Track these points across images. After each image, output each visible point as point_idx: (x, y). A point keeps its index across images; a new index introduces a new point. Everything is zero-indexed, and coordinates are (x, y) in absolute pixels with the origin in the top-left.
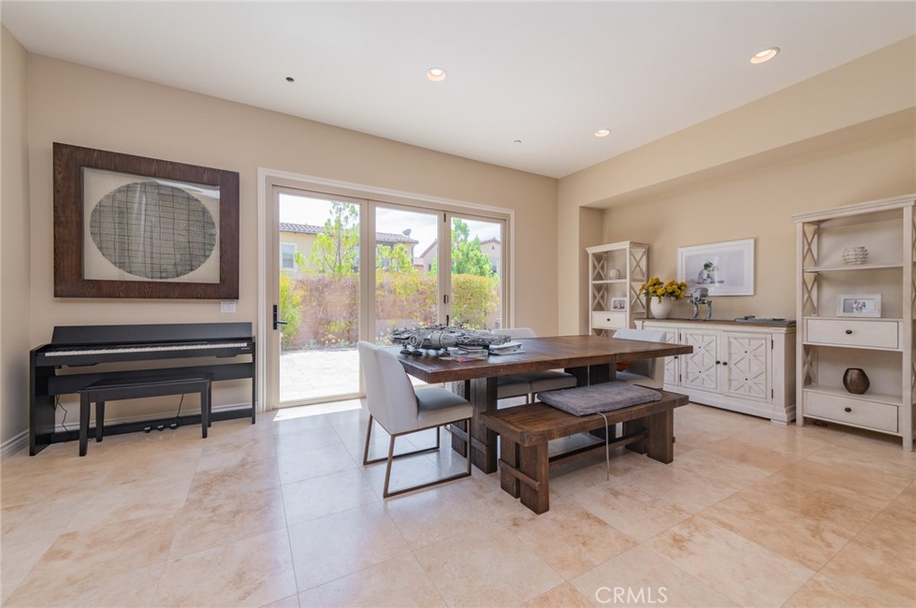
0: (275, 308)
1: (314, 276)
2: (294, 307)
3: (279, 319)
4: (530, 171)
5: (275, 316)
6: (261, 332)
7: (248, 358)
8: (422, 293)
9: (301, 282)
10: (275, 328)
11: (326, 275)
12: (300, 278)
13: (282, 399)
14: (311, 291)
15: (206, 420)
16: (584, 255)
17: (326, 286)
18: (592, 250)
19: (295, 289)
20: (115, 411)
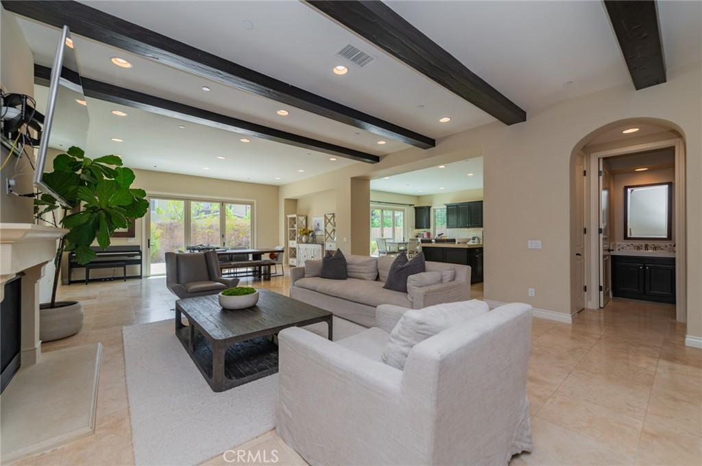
0: (149, 240)
1: (168, 221)
2: (156, 239)
3: (151, 244)
4: (264, 183)
5: (149, 243)
6: (143, 249)
7: (139, 258)
8: (236, 231)
9: (160, 224)
10: (149, 247)
11: (176, 221)
12: (160, 222)
13: (152, 273)
14: (167, 229)
15: (125, 278)
16: (286, 218)
17: (176, 227)
18: (289, 216)
19: (157, 229)
20: (94, 273)
